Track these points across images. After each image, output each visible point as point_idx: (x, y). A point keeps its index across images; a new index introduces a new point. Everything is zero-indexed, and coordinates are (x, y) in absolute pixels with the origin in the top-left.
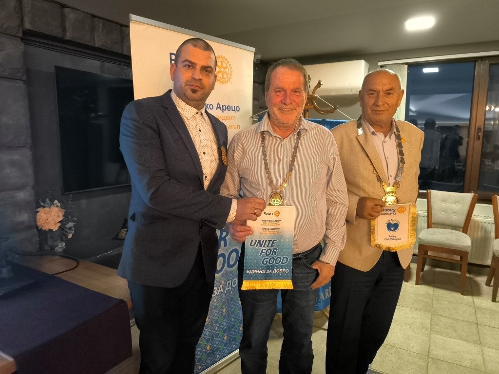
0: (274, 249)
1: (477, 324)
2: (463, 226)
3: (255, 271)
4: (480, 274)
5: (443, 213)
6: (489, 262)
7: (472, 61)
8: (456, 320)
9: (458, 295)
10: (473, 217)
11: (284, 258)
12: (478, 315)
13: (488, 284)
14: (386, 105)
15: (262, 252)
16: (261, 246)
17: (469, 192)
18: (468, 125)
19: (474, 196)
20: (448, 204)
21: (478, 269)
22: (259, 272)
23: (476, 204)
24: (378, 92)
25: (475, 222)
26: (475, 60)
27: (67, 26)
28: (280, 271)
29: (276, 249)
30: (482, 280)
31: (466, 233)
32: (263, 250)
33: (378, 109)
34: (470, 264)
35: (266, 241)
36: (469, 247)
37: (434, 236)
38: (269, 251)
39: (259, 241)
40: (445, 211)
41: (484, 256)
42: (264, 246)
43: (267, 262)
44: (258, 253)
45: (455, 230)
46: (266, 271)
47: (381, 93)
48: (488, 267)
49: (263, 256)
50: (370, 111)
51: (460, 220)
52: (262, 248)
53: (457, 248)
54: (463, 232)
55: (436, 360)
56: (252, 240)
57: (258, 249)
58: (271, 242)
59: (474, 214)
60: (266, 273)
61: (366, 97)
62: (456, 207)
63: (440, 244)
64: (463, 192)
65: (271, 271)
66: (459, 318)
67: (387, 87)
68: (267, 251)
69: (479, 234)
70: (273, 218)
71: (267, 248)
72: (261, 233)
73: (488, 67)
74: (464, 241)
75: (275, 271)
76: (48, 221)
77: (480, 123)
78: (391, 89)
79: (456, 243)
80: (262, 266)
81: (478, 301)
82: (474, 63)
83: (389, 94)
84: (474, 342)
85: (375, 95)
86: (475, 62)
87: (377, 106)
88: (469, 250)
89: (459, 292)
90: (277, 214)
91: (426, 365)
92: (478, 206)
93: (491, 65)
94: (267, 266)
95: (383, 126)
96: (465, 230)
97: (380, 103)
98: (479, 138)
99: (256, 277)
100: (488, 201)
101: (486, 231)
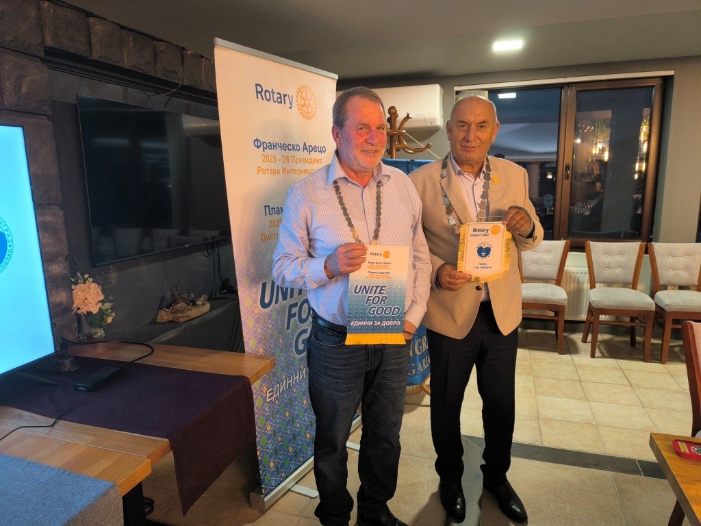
0: (383, 297)
1: (580, 381)
2: (556, 278)
3: (361, 323)
4: (574, 331)
5: (534, 265)
6: (583, 317)
7: (558, 87)
8: (559, 379)
9: (555, 355)
10: (566, 268)
11: (395, 308)
12: (580, 373)
13: (584, 340)
14: (478, 141)
15: (368, 300)
16: (367, 292)
17: (559, 239)
18: (555, 160)
19: (566, 244)
20: (540, 254)
21: (573, 326)
22: (365, 323)
23: (569, 253)
24: (469, 125)
25: (567, 273)
26: (560, 86)
27: (93, 41)
28: (390, 323)
29: (386, 298)
30: (577, 337)
31: (560, 285)
32: (369, 297)
33: (469, 144)
34: (567, 322)
35: (373, 286)
36: (565, 300)
37: (528, 292)
38: (377, 298)
39: (365, 287)
40: (536, 263)
41: (577, 311)
42: (370, 293)
43: (374, 311)
44: (363, 301)
45: (547, 283)
46: (374, 323)
47: (473, 126)
48: (583, 322)
49: (369, 305)
50: (459, 147)
51: (552, 271)
52: (368, 294)
53: (554, 302)
54: (556, 284)
55: (547, 420)
56: (357, 286)
57: (363, 297)
58: (379, 288)
59: (566, 264)
60: (373, 325)
61: (455, 130)
62: (548, 257)
63: (535, 300)
64: (552, 239)
65: (379, 323)
66: (561, 377)
67: (480, 119)
68: (374, 299)
69: (572, 286)
70: (381, 259)
71: (374, 295)
72: (367, 277)
73: (575, 94)
74: (558, 294)
75: (384, 323)
76: (86, 301)
77: (568, 161)
78: (483, 122)
79: (552, 297)
80: (369, 317)
81: (576, 358)
82: (559, 90)
83: (482, 127)
84: (580, 399)
85: (465, 128)
86: (562, 88)
87: (468, 141)
88: (566, 303)
89: (557, 352)
90: (387, 255)
91: (538, 426)
92: (571, 255)
93: (578, 91)
94: (374, 317)
95: (474, 165)
96: (558, 282)
97: (472, 137)
98: (568, 178)
99: (361, 329)
100: (580, 248)
101: (579, 283)
